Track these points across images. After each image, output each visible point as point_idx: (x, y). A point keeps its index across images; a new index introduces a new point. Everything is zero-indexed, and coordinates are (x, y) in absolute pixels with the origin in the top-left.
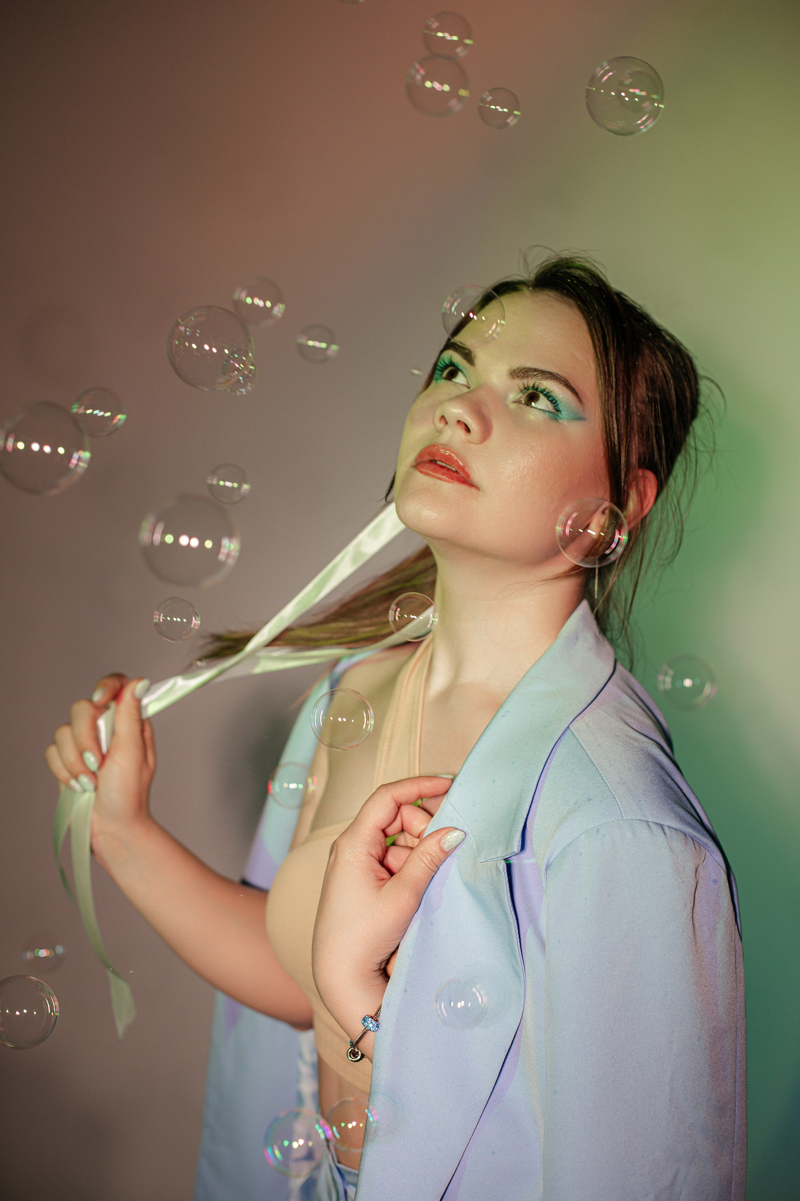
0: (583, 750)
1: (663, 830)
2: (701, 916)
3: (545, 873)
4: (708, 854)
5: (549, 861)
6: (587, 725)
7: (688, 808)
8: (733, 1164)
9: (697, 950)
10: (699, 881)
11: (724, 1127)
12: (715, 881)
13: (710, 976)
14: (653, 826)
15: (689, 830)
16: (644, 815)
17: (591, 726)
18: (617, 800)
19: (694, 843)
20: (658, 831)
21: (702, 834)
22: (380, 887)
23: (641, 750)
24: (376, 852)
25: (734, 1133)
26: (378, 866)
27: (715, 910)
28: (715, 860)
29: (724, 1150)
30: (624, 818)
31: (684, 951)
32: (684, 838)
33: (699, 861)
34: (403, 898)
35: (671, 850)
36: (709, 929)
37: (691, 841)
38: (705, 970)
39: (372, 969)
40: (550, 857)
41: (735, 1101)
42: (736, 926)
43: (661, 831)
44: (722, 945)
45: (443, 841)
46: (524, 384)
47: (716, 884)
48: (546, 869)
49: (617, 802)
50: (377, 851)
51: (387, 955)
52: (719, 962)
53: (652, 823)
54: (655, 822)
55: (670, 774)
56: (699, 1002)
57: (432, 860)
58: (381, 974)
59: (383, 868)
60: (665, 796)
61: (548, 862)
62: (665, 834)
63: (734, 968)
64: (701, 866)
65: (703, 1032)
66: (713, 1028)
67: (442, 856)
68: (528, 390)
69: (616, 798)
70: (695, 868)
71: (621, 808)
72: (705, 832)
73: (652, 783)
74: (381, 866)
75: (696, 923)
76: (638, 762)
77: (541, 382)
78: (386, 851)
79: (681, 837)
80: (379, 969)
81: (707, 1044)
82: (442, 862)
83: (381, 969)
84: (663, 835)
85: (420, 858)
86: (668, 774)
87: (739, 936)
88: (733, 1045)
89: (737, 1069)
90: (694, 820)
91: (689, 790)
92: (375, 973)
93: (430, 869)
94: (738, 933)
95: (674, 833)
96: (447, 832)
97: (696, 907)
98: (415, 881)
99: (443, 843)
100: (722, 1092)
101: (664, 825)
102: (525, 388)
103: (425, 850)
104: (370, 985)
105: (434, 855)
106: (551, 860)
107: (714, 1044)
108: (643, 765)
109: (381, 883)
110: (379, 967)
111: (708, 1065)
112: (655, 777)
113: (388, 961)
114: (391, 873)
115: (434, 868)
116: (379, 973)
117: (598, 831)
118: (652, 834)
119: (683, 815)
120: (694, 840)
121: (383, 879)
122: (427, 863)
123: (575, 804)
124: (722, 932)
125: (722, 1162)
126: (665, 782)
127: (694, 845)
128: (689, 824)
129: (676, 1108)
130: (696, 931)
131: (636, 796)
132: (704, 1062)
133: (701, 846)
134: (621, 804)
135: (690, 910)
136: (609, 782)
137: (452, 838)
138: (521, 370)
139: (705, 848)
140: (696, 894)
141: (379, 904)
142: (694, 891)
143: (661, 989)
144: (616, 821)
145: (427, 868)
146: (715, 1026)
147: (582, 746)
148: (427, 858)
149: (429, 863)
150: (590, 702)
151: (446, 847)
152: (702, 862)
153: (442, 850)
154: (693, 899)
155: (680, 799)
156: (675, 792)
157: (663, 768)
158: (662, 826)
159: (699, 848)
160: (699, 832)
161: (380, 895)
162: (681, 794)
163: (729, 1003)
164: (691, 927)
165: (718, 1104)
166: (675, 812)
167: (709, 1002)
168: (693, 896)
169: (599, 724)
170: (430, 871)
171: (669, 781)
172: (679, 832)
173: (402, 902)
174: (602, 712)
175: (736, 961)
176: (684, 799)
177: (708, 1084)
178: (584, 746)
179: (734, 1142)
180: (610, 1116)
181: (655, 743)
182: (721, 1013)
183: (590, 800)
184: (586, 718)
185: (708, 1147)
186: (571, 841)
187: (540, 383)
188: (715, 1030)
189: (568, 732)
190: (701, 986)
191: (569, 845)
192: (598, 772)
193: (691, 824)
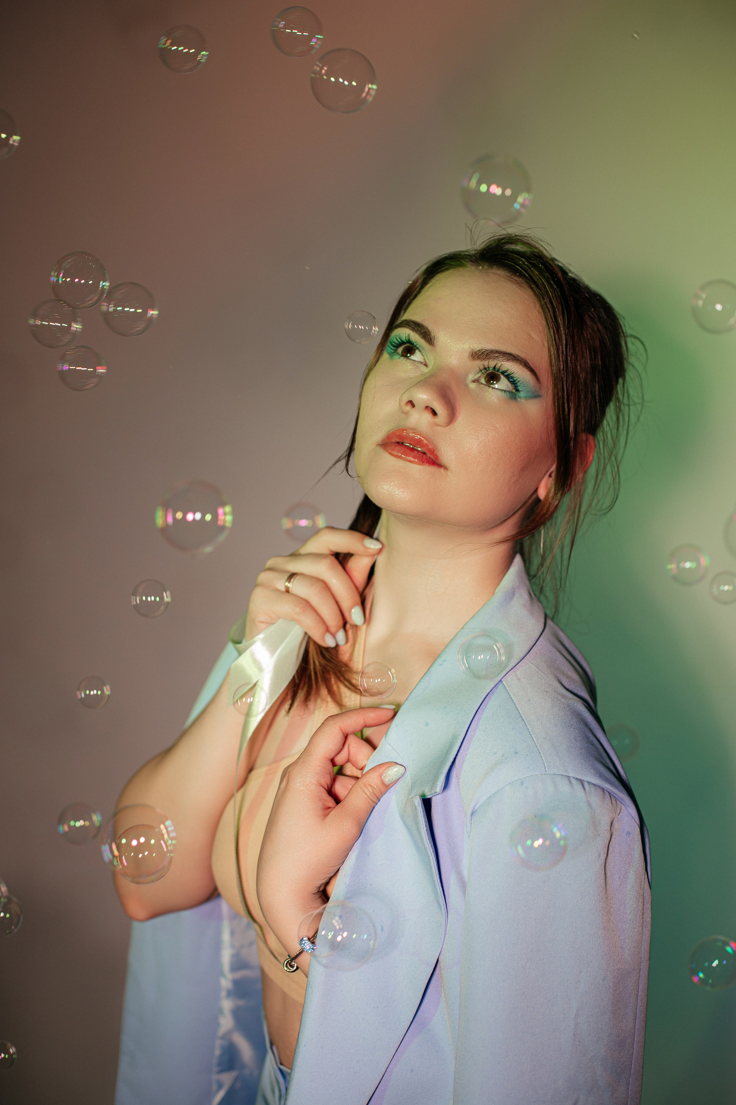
0: (513, 704)
1: (583, 785)
2: (613, 865)
3: (470, 819)
4: (623, 807)
5: (475, 807)
6: (519, 679)
7: (607, 764)
8: (628, 1093)
9: (607, 898)
10: (613, 833)
11: (622, 1060)
12: (628, 834)
13: (617, 921)
14: (574, 781)
15: (607, 786)
16: (566, 771)
17: (523, 680)
18: (542, 755)
19: (611, 798)
20: (578, 786)
21: (619, 790)
22: (325, 816)
23: (568, 707)
24: (325, 782)
25: (632, 1065)
26: (325, 795)
27: (626, 861)
28: (630, 813)
29: (621, 1081)
30: (547, 772)
31: (595, 898)
32: (602, 793)
33: (615, 815)
34: (346, 826)
35: (589, 804)
36: (619, 878)
37: (609, 796)
38: (613, 916)
39: (312, 892)
40: (476, 804)
41: (634, 1036)
42: (646, 874)
43: (581, 786)
44: (631, 893)
45: (384, 775)
46: (484, 365)
47: (629, 836)
48: (472, 815)
49: (542, 757)
50: (326, 780)
51: (327, 879)
52: (627, 908)
53: (573, 779)
54: (576, 777)
55: (593, 730)
56: (606, 945)
57: (373, 792)
58: (320, 897)
59: (330, 797)
60: (587, 753)
61: (474, 809)
62: (584, 789)
63: (641, 914)
64: (616, 819)
65: (608, 973)
66: (618, 969)
67: (383, 788)
68: (487, 371)
69: (541, 753)
70: (610, 821)
71: (545, 763)
72: (621, 788)
73: (575, 740)
74: (328, 795)
75: (608, 872)
76: (564, 719)
77: (503, 363)
78: (334, 780)
79: (600, 792)
80: (318, 891)
81: (611, 984)
82: (383, 794)
83: (320, 891)
84: (582, 790)
85: (362, 789)
86: (591, 730)
87: (648, 884)
88: (635, 985)
89: (638, 1007)
90: (613, 777)
91: (610, 746)
92: (314, 896)
93: (372, 800)
94: (647, 881)
95: (593, 789)
96: (389, 767)
97: (609, 857)
98: (358, 811)
99: (385, 777)
100: (623, 1028)
101: (584, 781)
102: (485, 369)
103: (368, 783)
104: (309, 907)
105: (375, 787)
106: (477, 807)
107: (618, 984)
108: (568, 722)
109: (327, 811)
110: (318, 890)
111: (610, 1004)
112: (579, 734)
113: (327, 883)
114: (337, 801)
115: (375, 800)
116: (317, 896)
117: (522, 783)
118: (572, 788)
119: (603, 771)
120: (611, 795)
121: (329, 808)
122: (368, 794)
123: (503, 756)
124: (631, 881)
125: (619, 1092)
126: (588, 738)
127: (611, 800)
128: (607, 780)
129: (579, 1041)
130: (608, 880)
131: (560, 752)
132: (607, 1000)
133: (617, 801)
134: (545, 759)
135: (603, 861)
136: (535, 737)
137: (393, 772)
138: (483, 353)
139: (621, 802)
140: (610, 845)
141: (323, 831)
142: (608, 843)
143: (571, 933)
144: (540, 775)
145: (368, 798)
146: (620, 968)
147: (512, 700)
148: (369, 789)
149: (371, 794)
150: (522, 658)
151: (387, 780)
152: (617, 816)
153: (383, 783)
154: (607, 850)
155: (600, 755)
156: (597, 748)
157: (586, 725)
158: (581, 782)
159: (615, 802)
160: (616, 787)
161: (325, 823)
162: (602, 750)
163: (635, 946)
164: (603, 876)
165: (618, 1039)
166: (595, 769)
167: (615, 945)
168: (607, 848)
169: (531, 679)
170: (371, 802)
171: (592, 738)
172: (598, 788)
173: (345, 831)
174: (534, 667)
175: (643, 907)
176: (605, 755)
177: (609, 1021)
178: (514, 699)
179: (631, 1073)
180: (518, 1048)
181: (581, 701)
182: (627, 955)
183: (516, 753)
184: (518, 672)
185: (606, 1078)
186: (496, 791)
187: (501, 365)
188: (620, 971)
189: (500, 686)
190: (609, 930)
191: (495, 794)
192: (526, 726)
193: (609, 780)
